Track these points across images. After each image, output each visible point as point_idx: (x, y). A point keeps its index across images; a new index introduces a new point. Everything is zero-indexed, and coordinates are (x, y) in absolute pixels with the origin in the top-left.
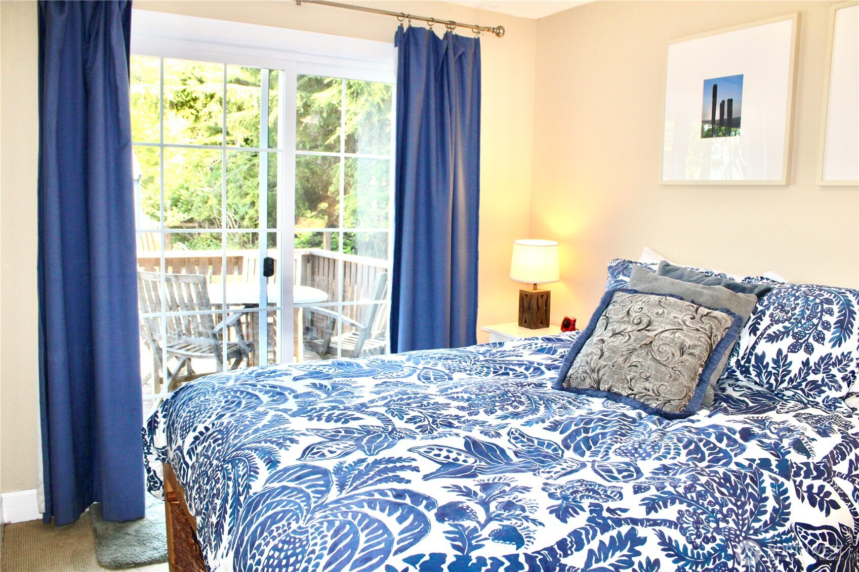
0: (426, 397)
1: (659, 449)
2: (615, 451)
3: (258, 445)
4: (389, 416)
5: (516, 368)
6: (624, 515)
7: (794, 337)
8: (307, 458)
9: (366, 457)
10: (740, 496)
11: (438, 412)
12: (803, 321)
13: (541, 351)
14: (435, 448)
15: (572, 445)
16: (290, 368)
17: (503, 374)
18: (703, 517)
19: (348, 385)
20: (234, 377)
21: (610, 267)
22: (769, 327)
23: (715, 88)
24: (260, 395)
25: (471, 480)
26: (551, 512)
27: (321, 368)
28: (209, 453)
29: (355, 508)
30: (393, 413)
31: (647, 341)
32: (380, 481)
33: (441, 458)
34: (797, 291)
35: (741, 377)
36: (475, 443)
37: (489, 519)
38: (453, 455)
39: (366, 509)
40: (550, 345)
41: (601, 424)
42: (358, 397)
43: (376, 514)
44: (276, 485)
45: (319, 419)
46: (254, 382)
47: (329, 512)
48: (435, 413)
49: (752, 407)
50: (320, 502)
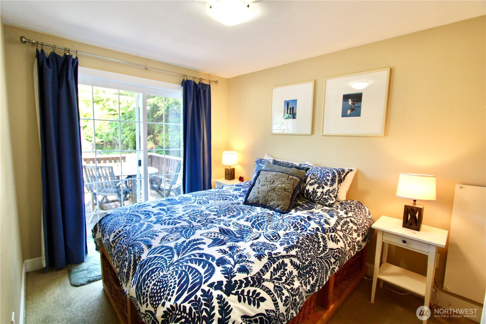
0: (202, 212)
1: (284, 226)
2: (269, 228)
3: (143, 238)
4: (190, 221)
5: (229, 197)
6: (280, 255)
7: (318, 184)
8: (163, 243)
9: (186, 240)
10: (313, 243)
11: (207, 217)
12: (321, 179)
13: (236, 190)
14: (209, 233)
15: (255, 226)
16: (150, 203)
17: (225, 200)
18: (303, 252)
19: (173, 208)
20: (129, 209)
21: (256, 161)
22: (310, 181)
23: (288, 103)
24: (140, 215)
25: (224, 246)
26: (256, 257)
27: (162, 202)
28: (122, 242)
29: (185, 264)
30: (192, 219)
31: (274, 188)
32: (192, 250)
33: (212, 237)
34: (318, 169)
35: (302, 197)
36: (223, 229)
37: (235, 263)
38: (216, 235)
39: (190, 264)
40: (238, 188)
41: (262, 217)
42: (178, 213)
43: (194, 265)
44: (152, 256)
45: (165, 224)
46: (137, 210)
47: (175, 267)
48: (206, 218)
49: (307, 207)
50: (171, 262)
